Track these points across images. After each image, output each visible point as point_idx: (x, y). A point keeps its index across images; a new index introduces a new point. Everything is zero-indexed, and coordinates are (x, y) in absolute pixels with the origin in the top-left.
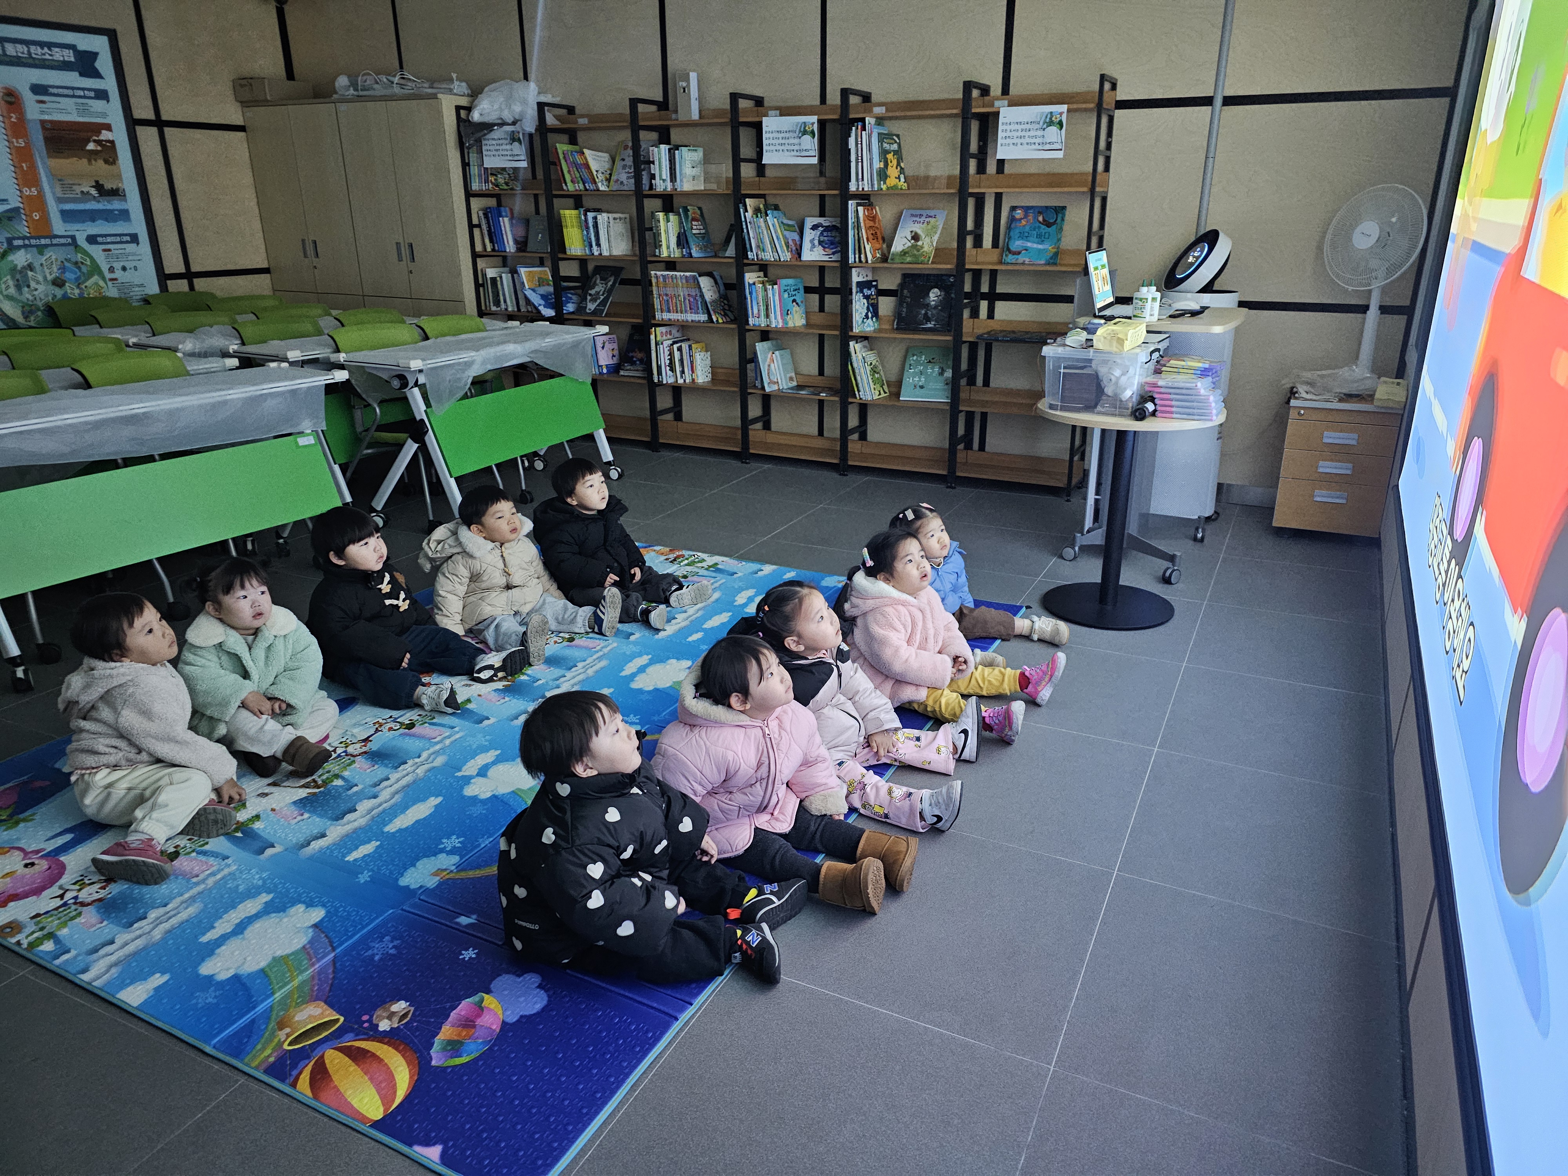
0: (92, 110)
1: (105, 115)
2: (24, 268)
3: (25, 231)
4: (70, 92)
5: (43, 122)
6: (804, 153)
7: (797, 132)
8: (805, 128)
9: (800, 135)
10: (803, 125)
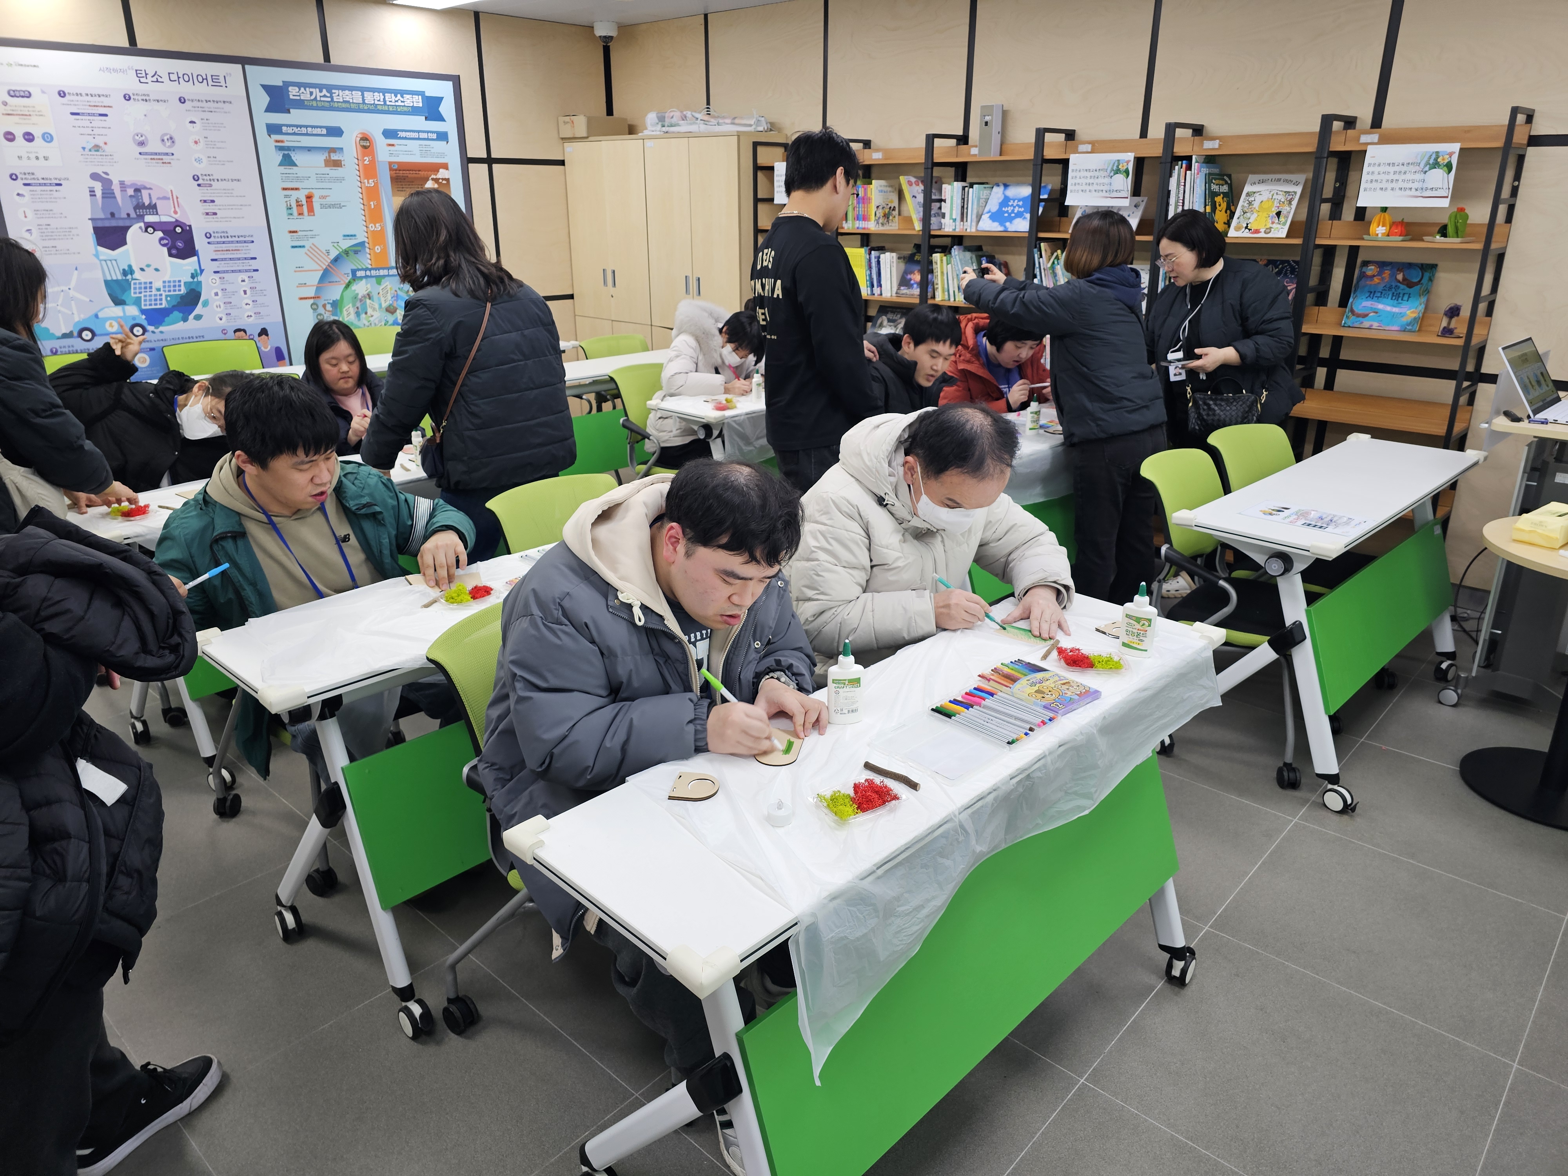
0: (433, 150)
1: (442, 155)
2: (364, 297)
3: (367, 263)
4: (416, 135)
5: (390, 163)
6: (1115, 194)
7: (1109, 171)
8: (1118, 166)
9: (1112, 174)
10: (1116, 164)
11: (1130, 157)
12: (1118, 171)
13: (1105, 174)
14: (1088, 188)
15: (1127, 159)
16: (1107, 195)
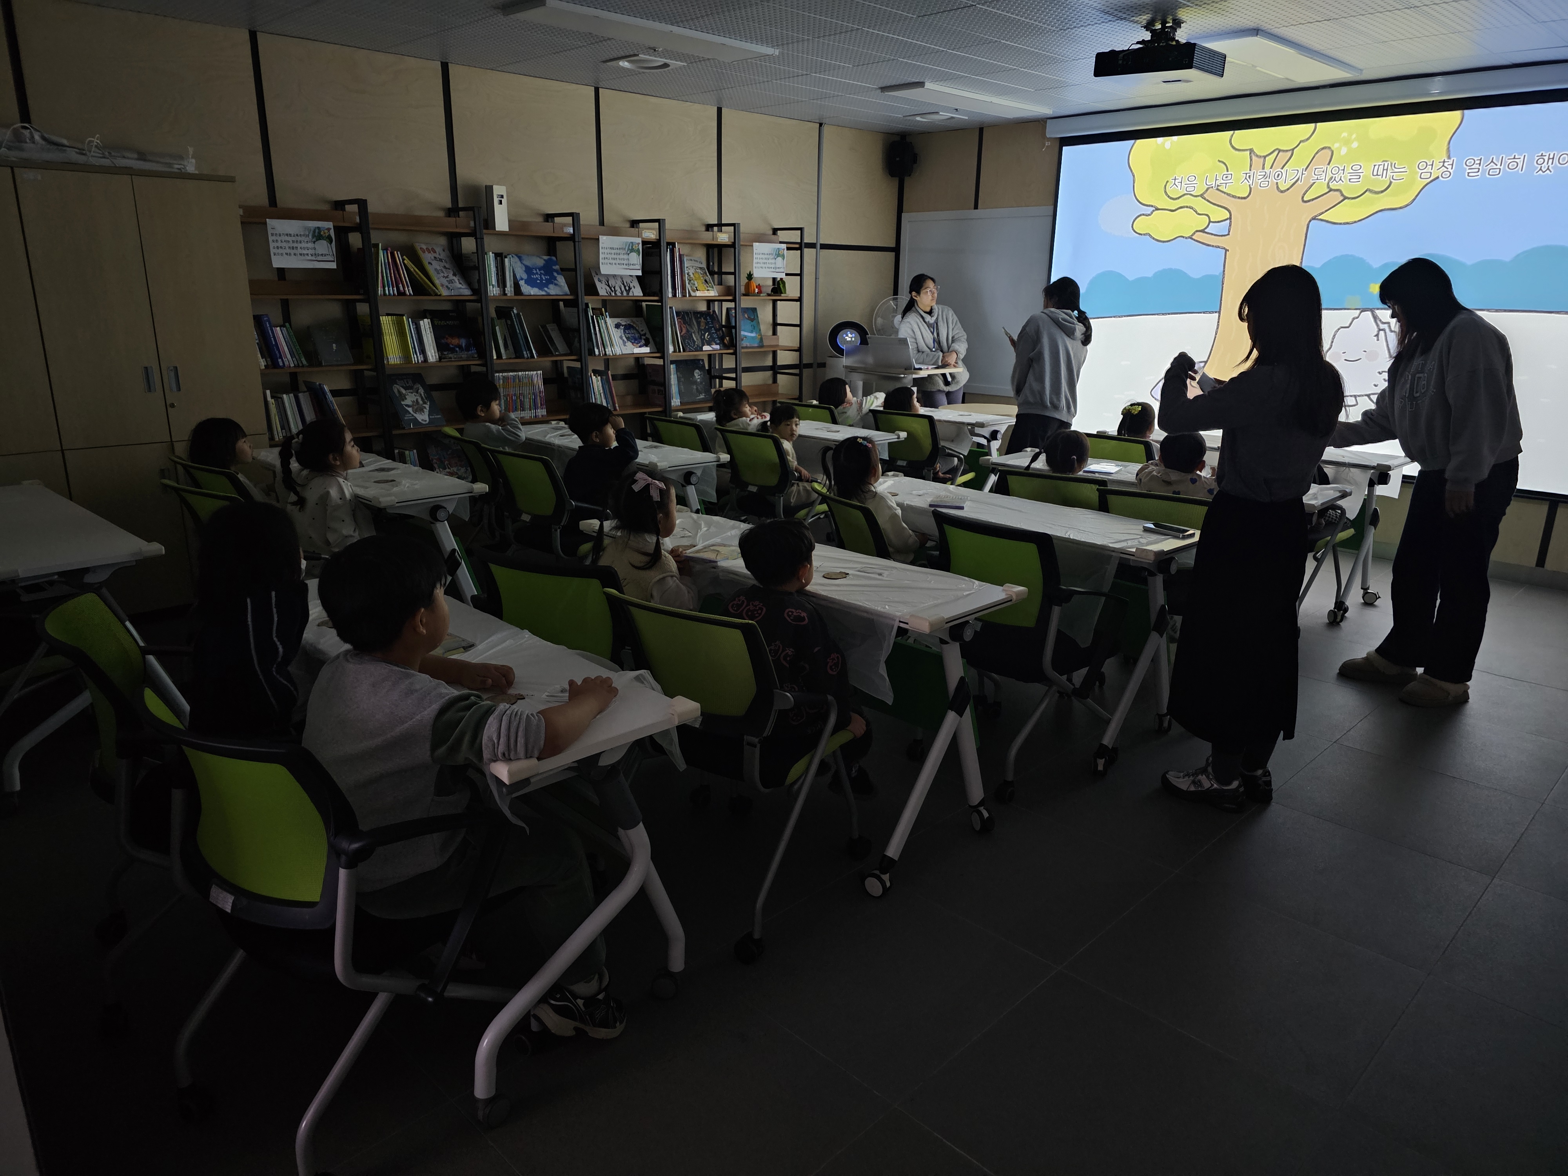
6: (632, 267)
7: (626, 250)
8: (632, 247)
9: (629, 252)
10: (631, 245)
11: (639, 240)
12: (632, 250)
13: (624, 252)
14: (614, 262)
15: (637, 242)
16: (627, 267)
